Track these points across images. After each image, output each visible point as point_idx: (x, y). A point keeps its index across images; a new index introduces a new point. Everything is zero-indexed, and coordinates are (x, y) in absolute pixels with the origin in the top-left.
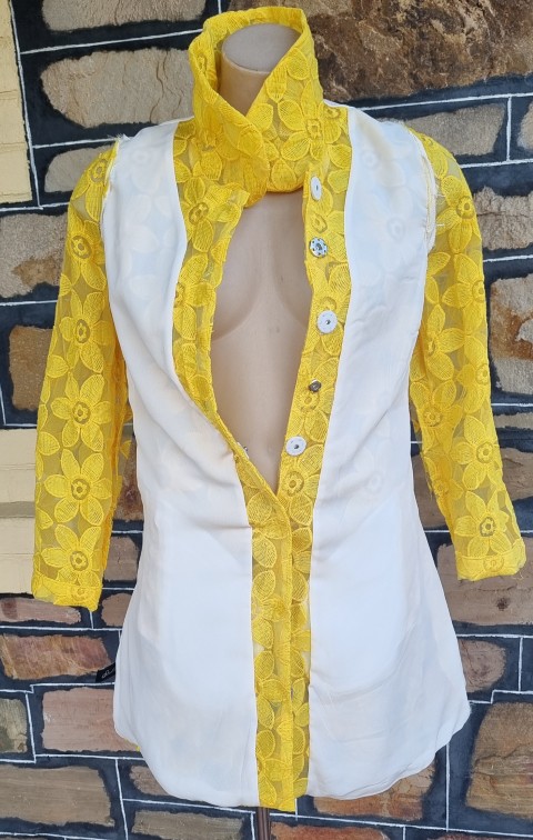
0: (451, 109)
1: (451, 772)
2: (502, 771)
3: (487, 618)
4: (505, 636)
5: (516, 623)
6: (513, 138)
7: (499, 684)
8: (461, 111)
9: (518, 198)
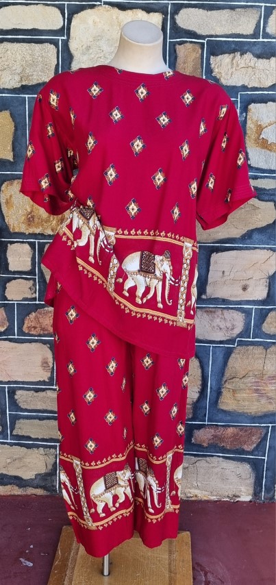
0: (232, 8)
1: (211, 388)
2: (239, 387)
3: (236, 296)
4: (245, 306)
5: (251, 299)
6: (264, 28)
7: (240, 335)
8: (237, 10)
9: (265, 60)
